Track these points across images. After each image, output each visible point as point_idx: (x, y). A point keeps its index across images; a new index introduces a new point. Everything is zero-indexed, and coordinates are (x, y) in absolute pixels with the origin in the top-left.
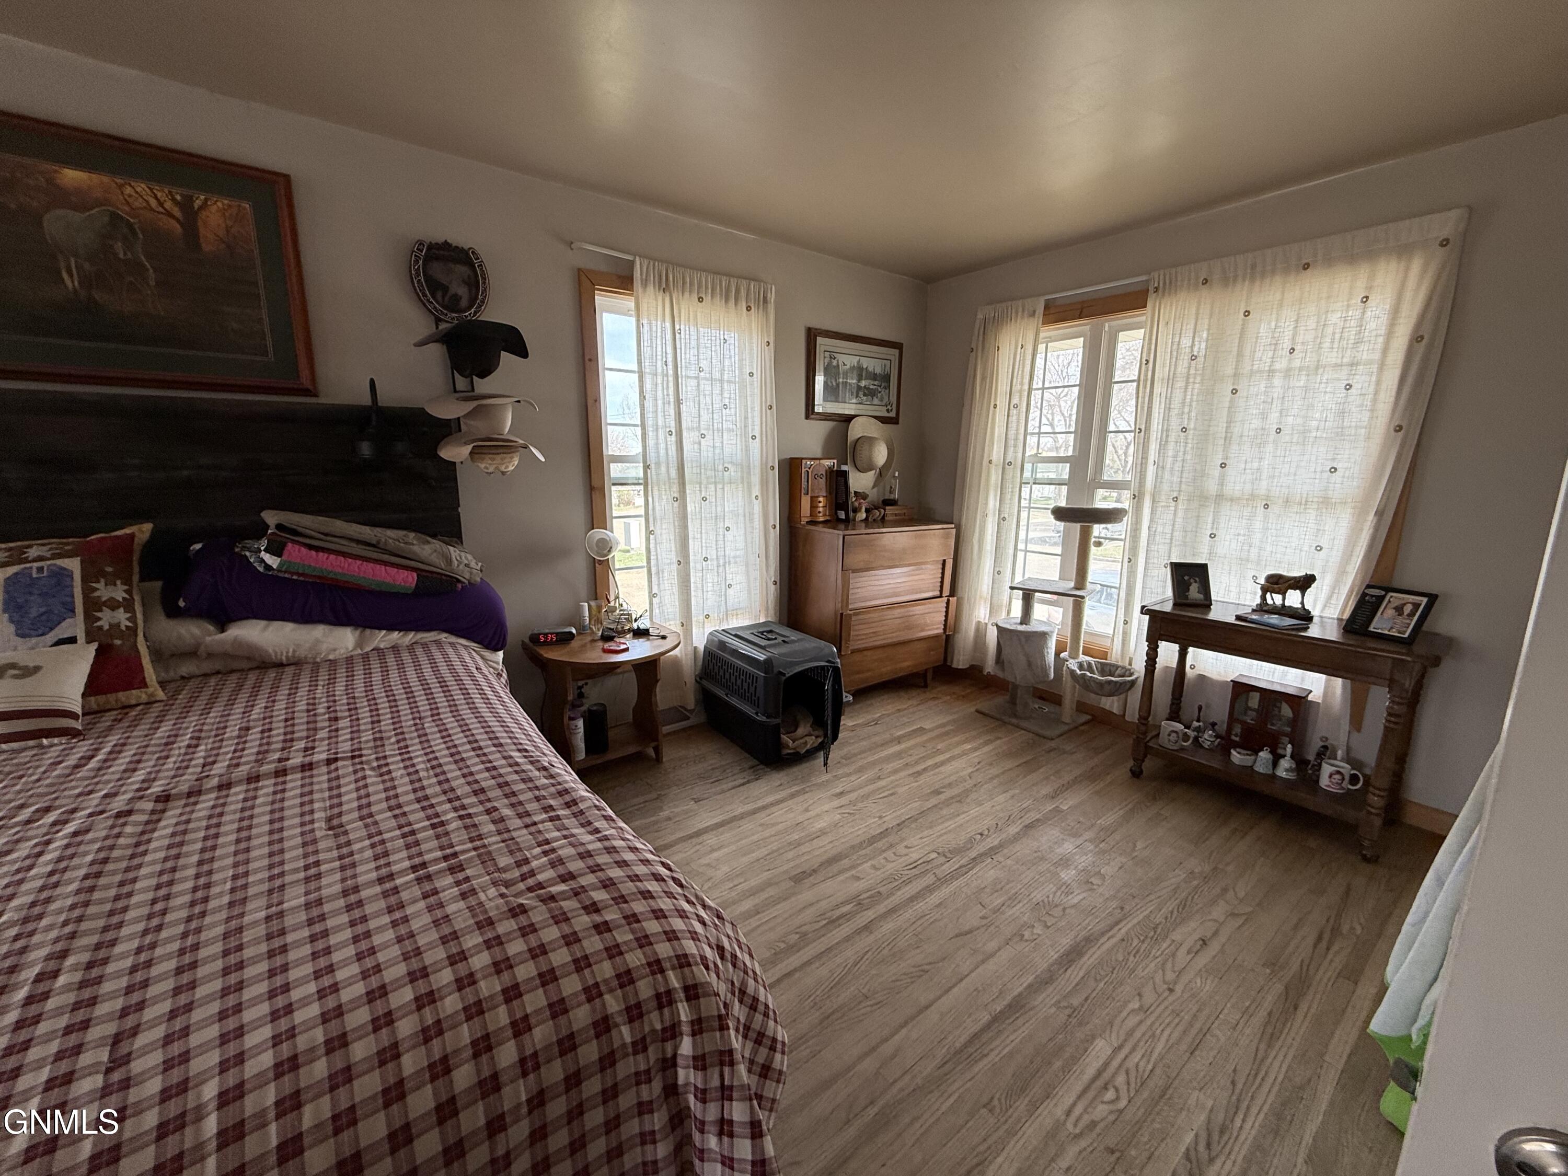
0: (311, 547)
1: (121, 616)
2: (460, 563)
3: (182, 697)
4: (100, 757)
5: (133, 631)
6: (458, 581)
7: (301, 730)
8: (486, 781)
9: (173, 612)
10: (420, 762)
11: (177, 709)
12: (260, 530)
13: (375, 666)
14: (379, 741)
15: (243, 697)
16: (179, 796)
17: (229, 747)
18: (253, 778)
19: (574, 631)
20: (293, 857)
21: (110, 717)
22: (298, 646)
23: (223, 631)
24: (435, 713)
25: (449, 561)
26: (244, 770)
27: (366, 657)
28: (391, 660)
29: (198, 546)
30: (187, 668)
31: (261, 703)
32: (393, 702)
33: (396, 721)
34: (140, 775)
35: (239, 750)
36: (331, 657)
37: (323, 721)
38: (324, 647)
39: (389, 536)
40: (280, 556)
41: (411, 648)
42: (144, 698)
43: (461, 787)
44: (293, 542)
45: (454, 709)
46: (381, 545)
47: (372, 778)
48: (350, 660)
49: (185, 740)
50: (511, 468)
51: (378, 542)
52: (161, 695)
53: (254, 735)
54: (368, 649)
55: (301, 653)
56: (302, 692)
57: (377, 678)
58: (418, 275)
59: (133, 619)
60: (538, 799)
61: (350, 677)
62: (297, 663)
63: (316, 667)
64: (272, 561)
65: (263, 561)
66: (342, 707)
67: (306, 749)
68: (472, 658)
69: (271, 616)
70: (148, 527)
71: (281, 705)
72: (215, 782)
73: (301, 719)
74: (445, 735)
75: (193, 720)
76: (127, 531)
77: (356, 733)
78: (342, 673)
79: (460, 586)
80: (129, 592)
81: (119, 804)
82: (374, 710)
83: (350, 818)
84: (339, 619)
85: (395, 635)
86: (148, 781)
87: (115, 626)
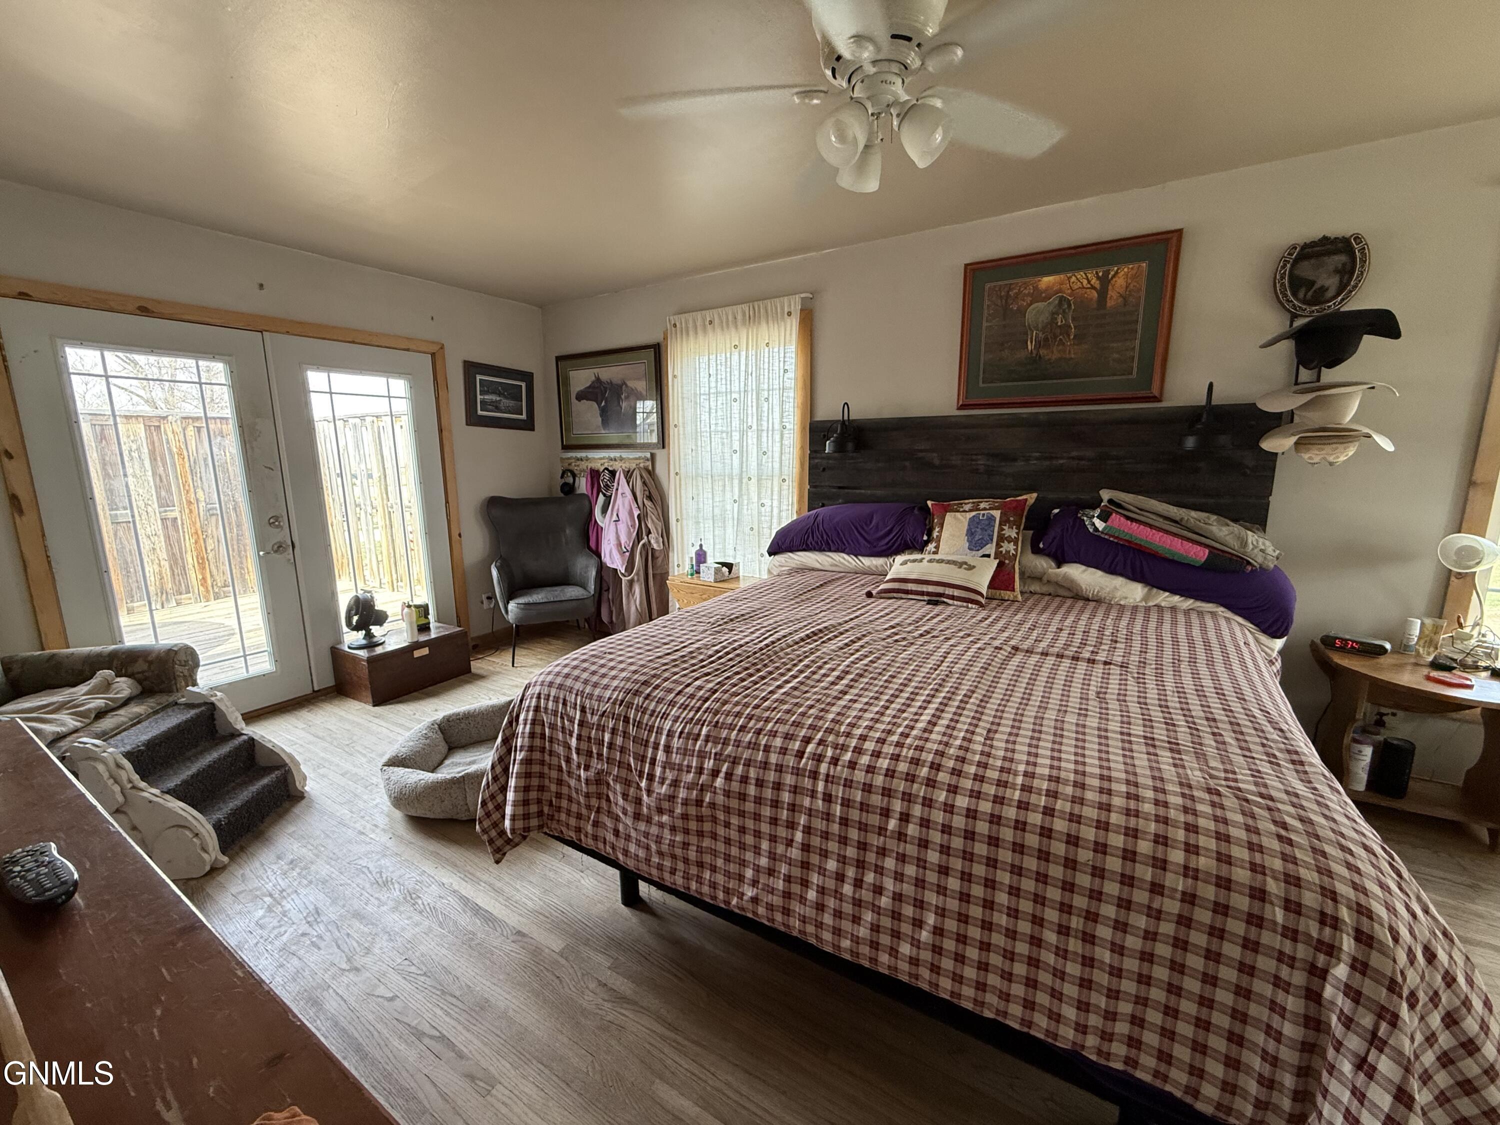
0: (1128, 518)
1: (1011, 547)
2: (1255, 547)
3: (1029, 603)
4: (990, 620)
5: (1015, 556)
6: (1249, 563)
7: (1092, 641)
8: (1219, 715)
9: (1036, 551)
10: (1170, 685)
11: (1026, 609)
12: (1095, 504)
13: (1154, 616)
14: (1143, 663)
15: (1062, 611)
16: (1022, 650)
17: (1050, 636)
18: (1060, 656)
19: (1388, 646)
20: (1074, 701)
21: (995, 602)
22: (1102, 588)
23: (1059, 567)
24: (1193, 661)
25: (1244, 544)
26: (1055, 650)
27: (1148, 610)
28: (1167, 616)
29: (1056, 511)
30: (1035, 587)
31: (1071, 618)
32: (1160, 643)
33: (1159, 657)
34: (1006, 634)
35: (1055, 640)
36: (1122, 603)
37: (1107, 640)
38: (1118, 594)
39: (1193, 516)
40: (1105, 522)
41: (1187, 612)
42: (1012, 598)
43: (1197, 711)
44: (1117, 513)
45: (1210, 663)
46: (1183, 523)
47: (1131, 682)
48: (1135, 609)
49: (1027, 625)
50: (1342, 458)
51: (1182, 519)
52: (1020, 598)
53: (1064, 634)
54: (1151, 604)
55: (1102, 594)
56: (1098, 619)
57: (1152, 625)
58: (1282, 278)
59: (1016, 550)
60: (1263, 745)
61: (1133, 619)
62: (1098, 601)
63: (1110, 606)
64: (1100, 525)
65: (1094, 524)
66: (1121, 637)
67: (1093, 652)
68: (1244, 634)
69: (1088, 564)
70: (1035, 495)
71: (1083, 622)
72: (1040, 650)
73: (1094, 634)
74: (1196, 675)
75: (1033, 616)
76: (1024, 497)
77: (1127, 654)
78: (1127, 615)
79: (1250, 568)
80: (1018, 534)
81: (997, 643)
82: (1145, 645)
83: (1112, 696)
84: (1135, 576)
85: (1177, 598)
86: (1010, 638)
87: (1008, 552)
